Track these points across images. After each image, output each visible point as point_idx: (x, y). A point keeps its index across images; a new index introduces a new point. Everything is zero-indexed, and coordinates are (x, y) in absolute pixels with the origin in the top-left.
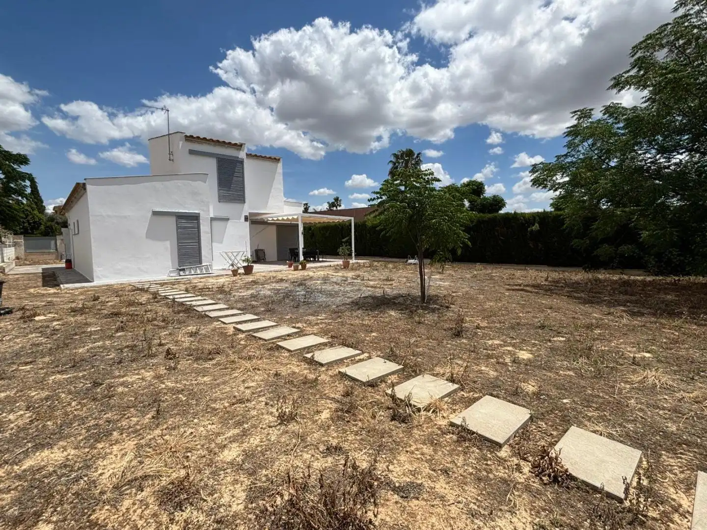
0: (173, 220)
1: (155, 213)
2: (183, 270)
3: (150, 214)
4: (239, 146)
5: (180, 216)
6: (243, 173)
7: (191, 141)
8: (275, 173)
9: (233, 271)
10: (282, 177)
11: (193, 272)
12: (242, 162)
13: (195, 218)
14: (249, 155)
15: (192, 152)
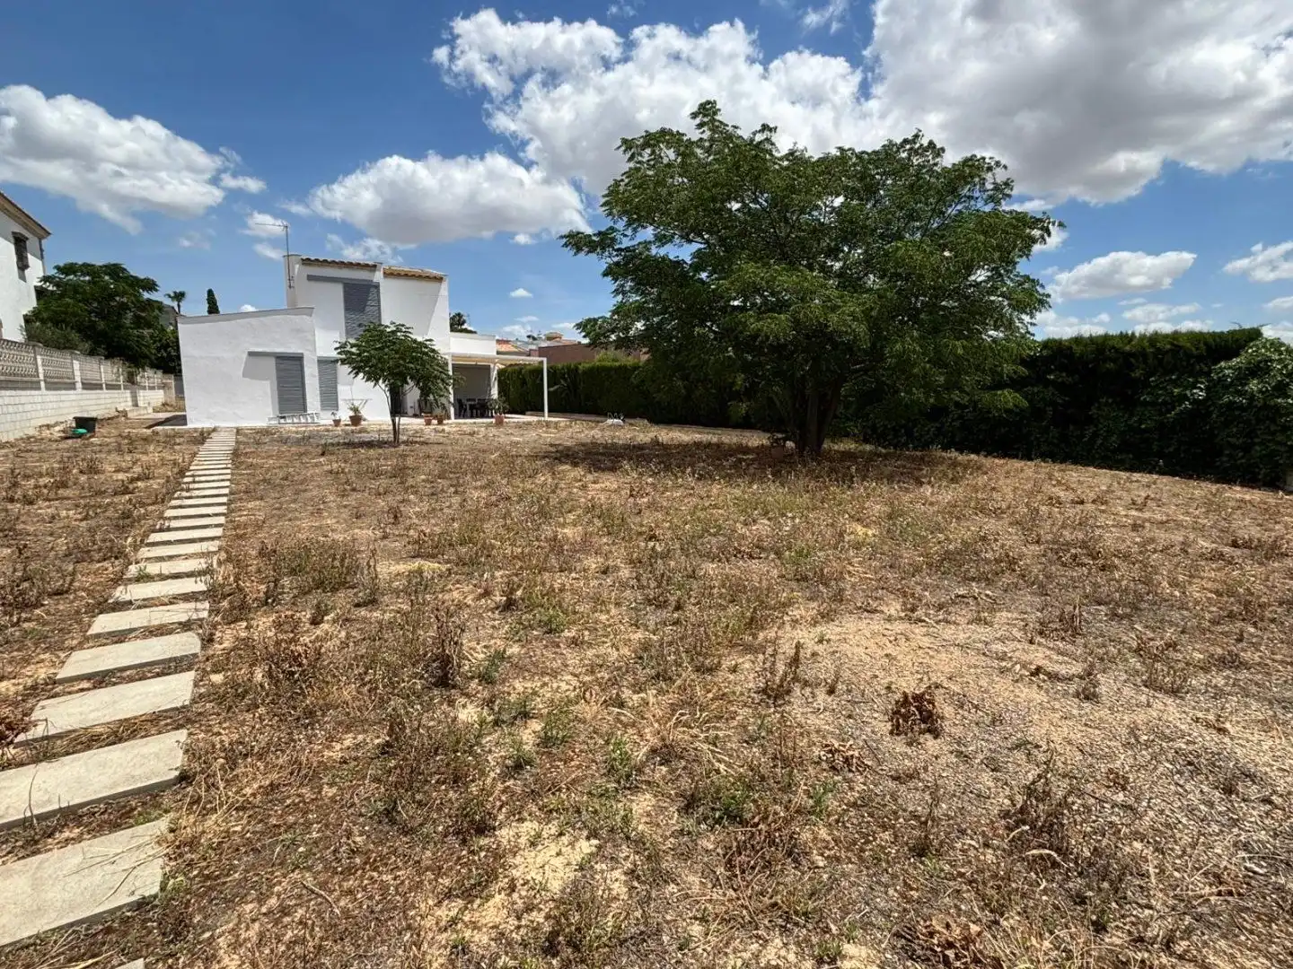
0: (272, 362)
1: (251, 354)
2: (284, 417)
3: (245, 356)
4: (373, 268)
5: (281, 358)
6: (379, 301)
7: (309, 265)
8: (437, 296)
9: (335, 421)
10: (447, 303)
11: (296, 421)
12: (377, 287)
13: (298, 359)
14: (389, 274)
15: (310, 278)
